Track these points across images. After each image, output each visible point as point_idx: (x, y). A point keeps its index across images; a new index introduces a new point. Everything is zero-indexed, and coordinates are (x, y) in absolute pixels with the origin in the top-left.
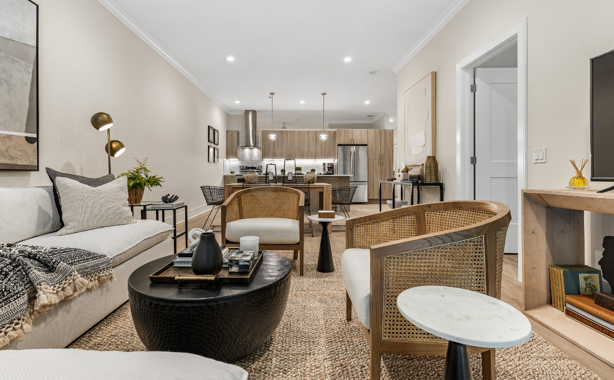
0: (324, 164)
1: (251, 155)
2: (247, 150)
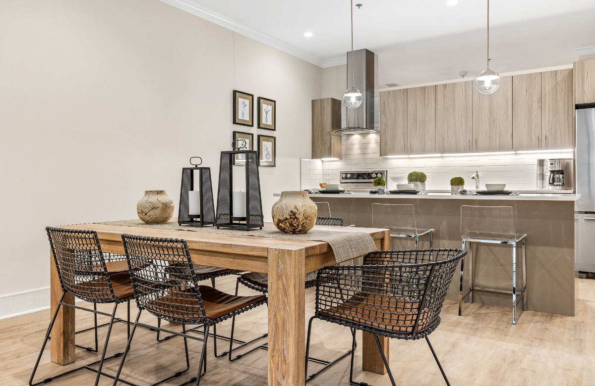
0: (541, 163)
1: (364, 147)
2: (356, 138)
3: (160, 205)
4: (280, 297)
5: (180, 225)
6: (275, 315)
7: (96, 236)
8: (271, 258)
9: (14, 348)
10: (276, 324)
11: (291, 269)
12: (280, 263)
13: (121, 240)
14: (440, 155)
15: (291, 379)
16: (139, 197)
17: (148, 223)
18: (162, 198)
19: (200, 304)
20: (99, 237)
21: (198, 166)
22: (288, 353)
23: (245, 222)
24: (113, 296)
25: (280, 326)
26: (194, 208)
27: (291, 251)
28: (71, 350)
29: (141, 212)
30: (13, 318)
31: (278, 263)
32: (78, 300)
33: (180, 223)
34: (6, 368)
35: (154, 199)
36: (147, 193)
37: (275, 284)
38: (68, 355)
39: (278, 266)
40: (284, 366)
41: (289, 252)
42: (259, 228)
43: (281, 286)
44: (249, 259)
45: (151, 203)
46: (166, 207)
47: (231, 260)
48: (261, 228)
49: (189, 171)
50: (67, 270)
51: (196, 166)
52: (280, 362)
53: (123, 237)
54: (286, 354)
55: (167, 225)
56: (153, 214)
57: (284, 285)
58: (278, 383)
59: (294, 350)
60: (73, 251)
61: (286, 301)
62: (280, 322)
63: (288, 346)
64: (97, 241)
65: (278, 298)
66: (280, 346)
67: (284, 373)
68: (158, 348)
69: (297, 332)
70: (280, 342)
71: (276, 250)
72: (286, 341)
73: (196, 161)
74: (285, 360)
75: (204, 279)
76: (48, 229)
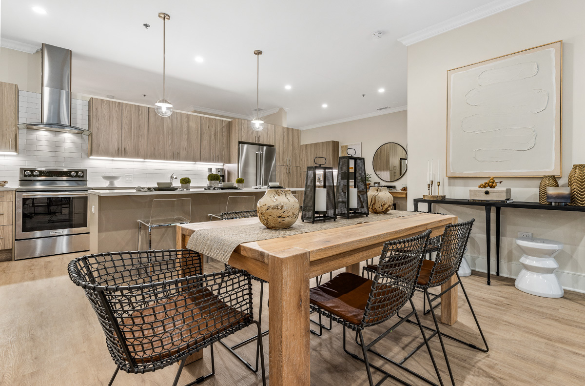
14: (143, 160)
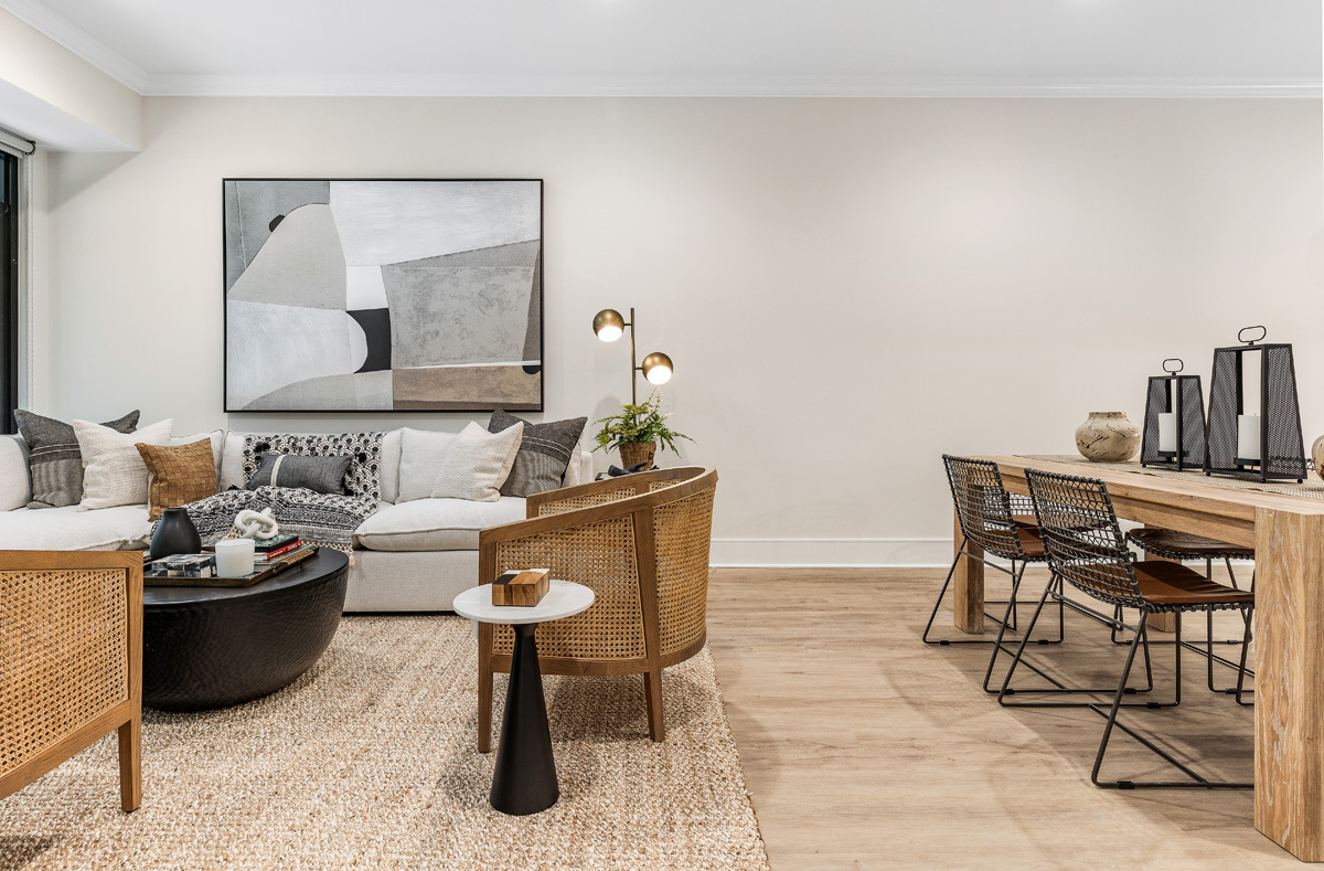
3: (1112, 434)
4: (1278, 590)
5: (1144, 466)
6: (1268, 619)
7: (996, 468)
8: (1260, 521)
9: (916, 600)
10: (1269, 632)
11: (1298, 546)
12: (1277, 533)
13: (1024, 476)
15: (1296, 732)
16: (1081, 421)
17: (1093, 460)
18: (1115, 424)
19: (1130, 577)
20: (1000, 470)
21: (1177, 374)
22: (1291, 686)
23: (1258, 468)
24: (1020, 551)
25: (1277, 639)
26: (1167, 441)
27: (1299, 515)
28: (978, 617)
29: (1083, 444)
30: (923, 569)
31: (1273, 533)
32: (988, 556)
33: (1144, 463)
34: (903, 618)
35: (1102, 424)
36: (1092, 415)
37: (1267, 568)
38: (974, 621)
39: (1272, 538)
40: (1284, 706)
41: (1295, 517)
42: (1296, 481)
43: (1278, 572)
44: (1218, 521)
45: (1097, 430)
46: (1123, 437)
47: (1195, 521)
48: (1300, 482)
49: (1162, 384)
50: (974, 513)
51: (1174, 373)
52: (1276, 699)
53: (1027, 472)
54: (1287, 688)
55: (1126, 466)
56: (1099, 447)
57: (1283, 572)
58: (1273, 731)
59: (1302, 683)
60: (981, 488)
61: (1288, 598)
62: (1276, 631)
63: (1292, 674)
64: (998, 476)
65: (1273, 592)
66: (1276, 671)
67: (1284, 718)
68: (1113, 652)
69: (1311, 656)
70: (1277, 666)
71: (1270, 511)
72: (1288, 666)
73: (1173, 366)
74: (1286, 697)
75: (1192, 557)
76: (944, 457)
